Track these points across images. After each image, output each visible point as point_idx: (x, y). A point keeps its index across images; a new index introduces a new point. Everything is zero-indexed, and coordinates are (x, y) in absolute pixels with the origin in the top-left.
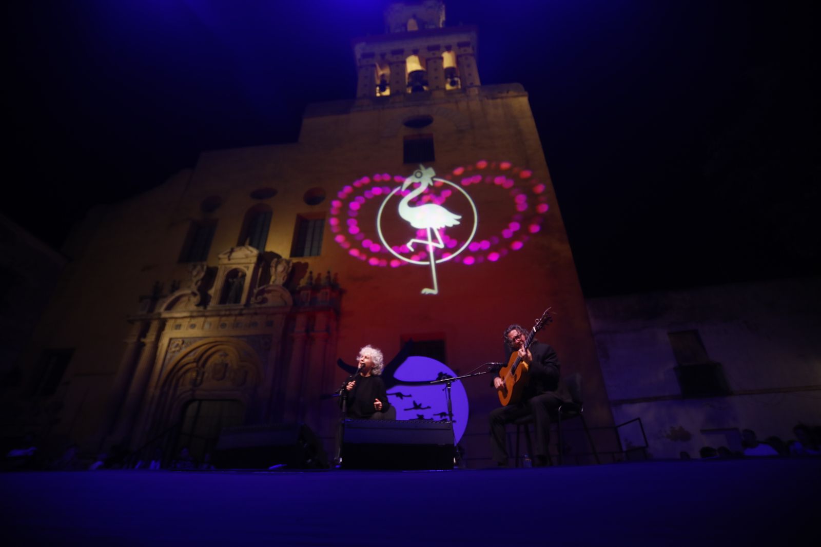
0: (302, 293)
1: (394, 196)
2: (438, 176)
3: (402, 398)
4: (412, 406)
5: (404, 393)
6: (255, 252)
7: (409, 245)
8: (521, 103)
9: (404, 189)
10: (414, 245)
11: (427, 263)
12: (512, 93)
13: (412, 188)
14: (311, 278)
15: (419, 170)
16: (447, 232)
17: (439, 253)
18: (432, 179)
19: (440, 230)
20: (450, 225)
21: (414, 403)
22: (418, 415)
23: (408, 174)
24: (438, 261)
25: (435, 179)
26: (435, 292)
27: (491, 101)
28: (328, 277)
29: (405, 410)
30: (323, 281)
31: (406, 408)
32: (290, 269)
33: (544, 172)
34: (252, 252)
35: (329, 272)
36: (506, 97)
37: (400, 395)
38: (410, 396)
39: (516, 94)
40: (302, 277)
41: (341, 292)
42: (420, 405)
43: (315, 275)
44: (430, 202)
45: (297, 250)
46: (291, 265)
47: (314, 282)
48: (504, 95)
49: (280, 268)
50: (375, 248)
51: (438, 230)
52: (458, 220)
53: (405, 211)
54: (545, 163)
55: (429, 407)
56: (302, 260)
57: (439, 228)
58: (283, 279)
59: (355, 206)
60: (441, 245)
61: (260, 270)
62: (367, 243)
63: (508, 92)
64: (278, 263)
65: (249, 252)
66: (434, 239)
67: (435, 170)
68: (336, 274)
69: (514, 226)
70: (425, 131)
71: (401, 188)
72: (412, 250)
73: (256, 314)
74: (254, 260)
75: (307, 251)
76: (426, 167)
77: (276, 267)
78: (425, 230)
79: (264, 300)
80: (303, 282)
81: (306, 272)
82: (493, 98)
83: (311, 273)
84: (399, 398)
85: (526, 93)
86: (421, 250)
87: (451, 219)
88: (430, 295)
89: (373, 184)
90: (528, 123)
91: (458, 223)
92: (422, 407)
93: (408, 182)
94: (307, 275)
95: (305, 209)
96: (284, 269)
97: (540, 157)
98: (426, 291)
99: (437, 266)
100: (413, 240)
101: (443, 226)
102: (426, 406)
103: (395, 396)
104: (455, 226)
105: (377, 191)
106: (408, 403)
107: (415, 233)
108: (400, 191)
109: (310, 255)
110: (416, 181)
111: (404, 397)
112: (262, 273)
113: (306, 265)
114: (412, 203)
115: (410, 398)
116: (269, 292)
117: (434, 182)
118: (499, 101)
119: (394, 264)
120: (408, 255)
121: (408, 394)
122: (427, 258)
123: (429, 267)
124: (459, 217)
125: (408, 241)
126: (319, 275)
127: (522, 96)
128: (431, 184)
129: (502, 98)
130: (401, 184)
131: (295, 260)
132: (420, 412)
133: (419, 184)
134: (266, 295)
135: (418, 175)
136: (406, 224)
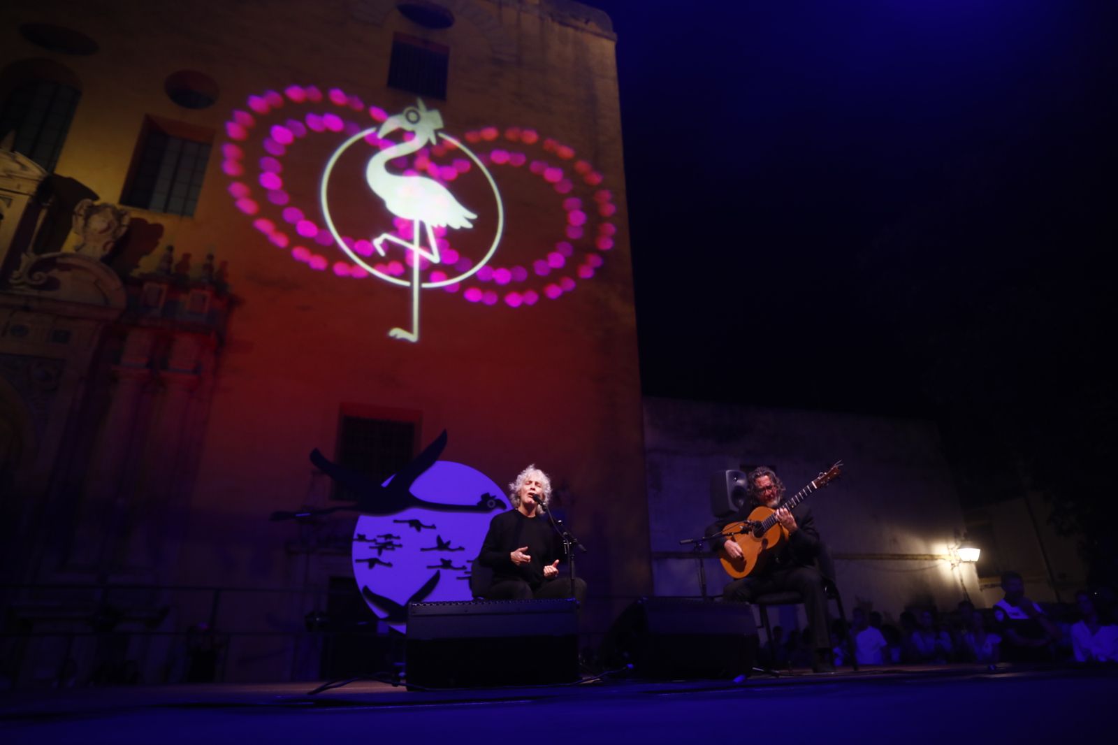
0: (146, 286)
1: (362, 140)
2: (446, 130)
3: (419, 530)
4: (435, 544)
5: (423, 522)
6: (35, 171)
7: (377, 243)
8: (604, 49)
9: (381, 135)
10: (387, 245)
11: (406, 284)
12: (592, 26)
13: (398, 137)
14: (169, 260)
15: (416, 109)
16: (448, 237)
17: (428, 271)
18: (436, 132)
19: (438, 232)
20: (456, 225)
21: (439, 539)
22: (442, 560)
23: (393, 110)
24: (426, 285)
25: (442, 135)
26: (413, 337)
27: (557, 27)
28: (208, 267)
29: (423, 549)
30: (195, 272)
31: (425, 547)
32: (124, 230)
33: (618, 180)
34: (23, 167)
35: (211, 257)
36: (583, 30)
37: (416, 524)
38: (433, 527)
39: (599, 31)
40: (147, 252)
41: (233, 302)
42: (449, 543)
43: (177, 256)
44: (424, 173)
45: (136, 192)
46: (126, 221)
47: (173, 270)
48: (581, 24)
49: (98, 223)
50: (306, 228)
51: (434, 229)
52: (470, 221)
53: (378, 177)
54: (621, 165)
55: (461, 548)
56: (151, 218)
57: (436, 226)
58: (104, 247)
59: (282, 135)
60: (435, 258)
61: (43, 214)
62: (292, 214)
63: (587, 22)
64: (92, 210)
65: (16, 167)
66: (425, 243)
67: (445, 117)
68: (224, 264)
69: (556, 260)
70: (436, 36)
71: (378, 131)
72: (382, 253)
73: (26, 309)
74: (31, 188)
75: (158, 198)
76: (430, 107)
77: (87, 218)
78: (410, 224)
79: (52, 284)
80: (148, 264)
81: (156, 244)
82: (562, 23)
83: (171, 249)
84: (414, 529)
85: (614, 35)
86: (398, 256)
87: (459, 217)
88: (404, 342)
89: (325, 107)
90: (608, 87)
91: (469, 226)
92: (451, 546)
93: (392, 124)
94: (160, 250)
95: (168, 111)
96: (109, 227)
97: (615, 153)
98: (398, 333)
99: (423, 292)
100: (386, 236)
101: (443, 225)
102: (457, 547)
103: (407, 525)
104: (463, 230)
105: (334, 123)
106: (428, 538)
107: (390, 223)
108: (373, 136)
109: (166, 210)
110: (408, 127)
111: (422, 529)
112: (46, 220)
113: (158, 229)
114: (396, 167)
115: (432, 530)
116: (67, 268)
117: (439, 140)
118: (570, 31)
119: (339, 268)
120: (373, 259)
121: (430, 524)
122: (407, 275)
123: (407, 292)
124: (473, 216)
125: (378, 235)
126: (187, 257)
127: (607, 38)
128: (434, 141)
129: (576, 28)
130: (378, 124)
131: (135, 213)
132: (446, 555)
133: (411, 135)
134: (55, 273)
135: (413, 116)
136: (376, 204)
